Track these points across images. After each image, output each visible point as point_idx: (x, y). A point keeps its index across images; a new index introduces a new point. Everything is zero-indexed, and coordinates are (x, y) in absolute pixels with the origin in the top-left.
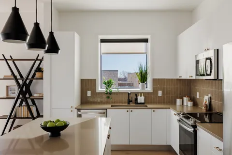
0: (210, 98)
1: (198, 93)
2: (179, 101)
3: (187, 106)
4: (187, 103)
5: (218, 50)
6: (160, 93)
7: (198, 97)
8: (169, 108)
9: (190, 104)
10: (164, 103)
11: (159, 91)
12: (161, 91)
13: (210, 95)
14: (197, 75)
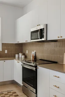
0: (36, 53)
1: (27, 51)
2: (17, 55)
3: (21, 58)
4: (21, 56)
5: (47, 24)
6: (6, 52)
7: (27, 53)
8: (13, 59)
9: (23, 57)
10: (8, 57)
11: (6, 50)
12: (7, 50)
13: (35, 51)
14: (31, 39)
